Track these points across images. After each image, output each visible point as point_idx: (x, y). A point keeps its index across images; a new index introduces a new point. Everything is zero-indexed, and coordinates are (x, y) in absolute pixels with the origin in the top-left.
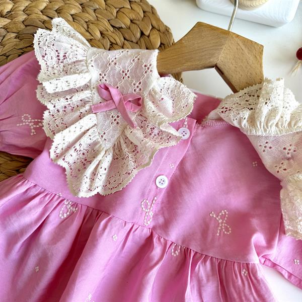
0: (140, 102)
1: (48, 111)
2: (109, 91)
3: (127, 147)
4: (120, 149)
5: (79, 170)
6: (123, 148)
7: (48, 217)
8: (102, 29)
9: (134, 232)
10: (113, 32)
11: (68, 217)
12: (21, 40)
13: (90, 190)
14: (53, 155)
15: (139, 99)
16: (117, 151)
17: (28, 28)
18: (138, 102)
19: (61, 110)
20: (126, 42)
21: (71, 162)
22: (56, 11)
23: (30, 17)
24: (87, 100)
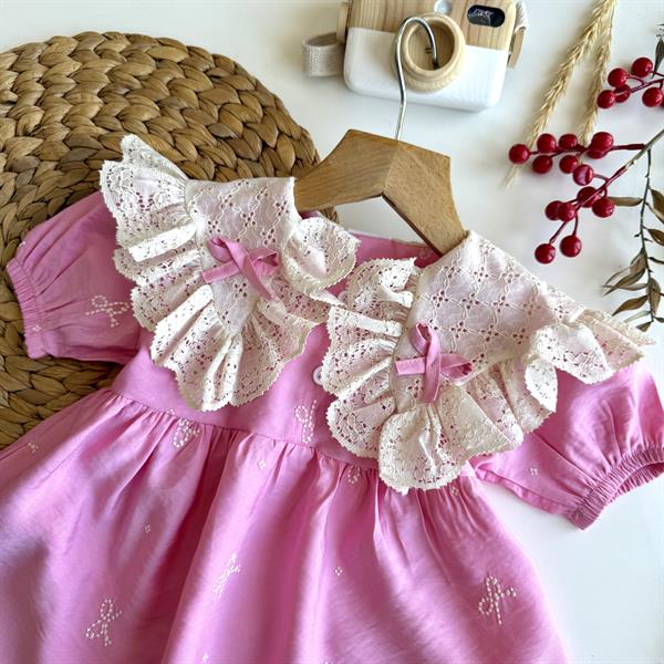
0: (277, 259)
1: (137, 288)
2: (226, 247)
3: (264, 330)
4: (253, 334)
5: (195, 373)
6: (258, 333)
7: (157, 448)
8: (199, 142)
9: (289, 455)
10: (217, 147)
11: (187, 444)
12: (66, 172)
13: (217, 399)
14: (155, 354)
15: (274, 256)
16: (248, 337)
17: (75, 151)
18: (273, 260)
19: (156, 285)
20: (240, 161)
21: (183, 361)
22: (117, 117)
23: (74, 132)
24: (194, 264)
